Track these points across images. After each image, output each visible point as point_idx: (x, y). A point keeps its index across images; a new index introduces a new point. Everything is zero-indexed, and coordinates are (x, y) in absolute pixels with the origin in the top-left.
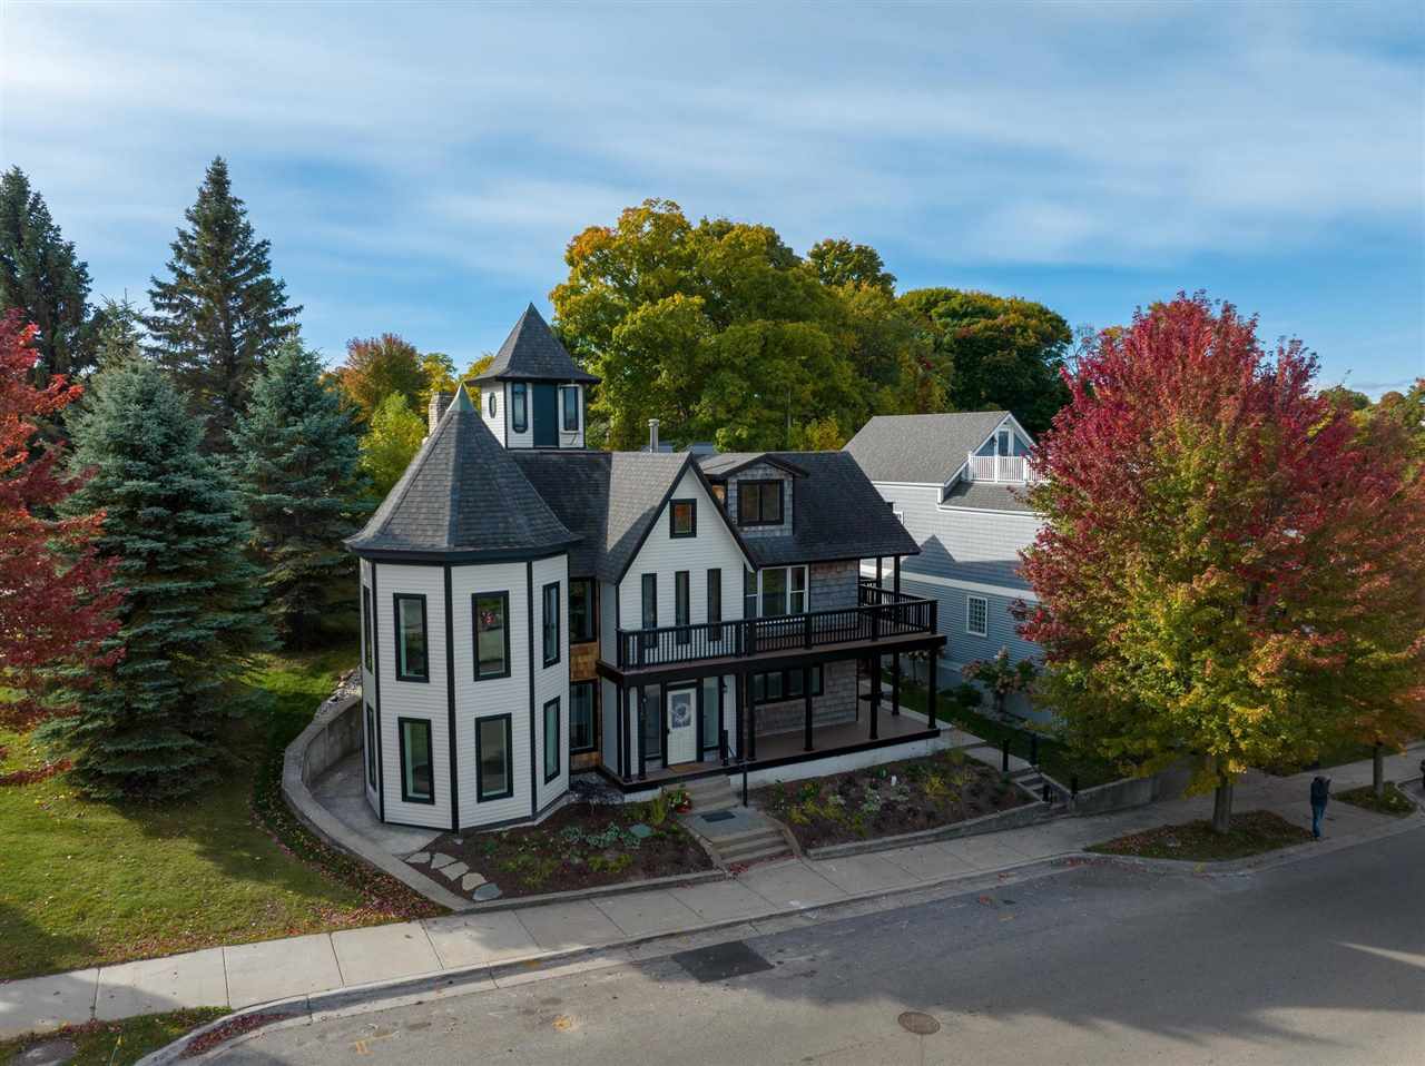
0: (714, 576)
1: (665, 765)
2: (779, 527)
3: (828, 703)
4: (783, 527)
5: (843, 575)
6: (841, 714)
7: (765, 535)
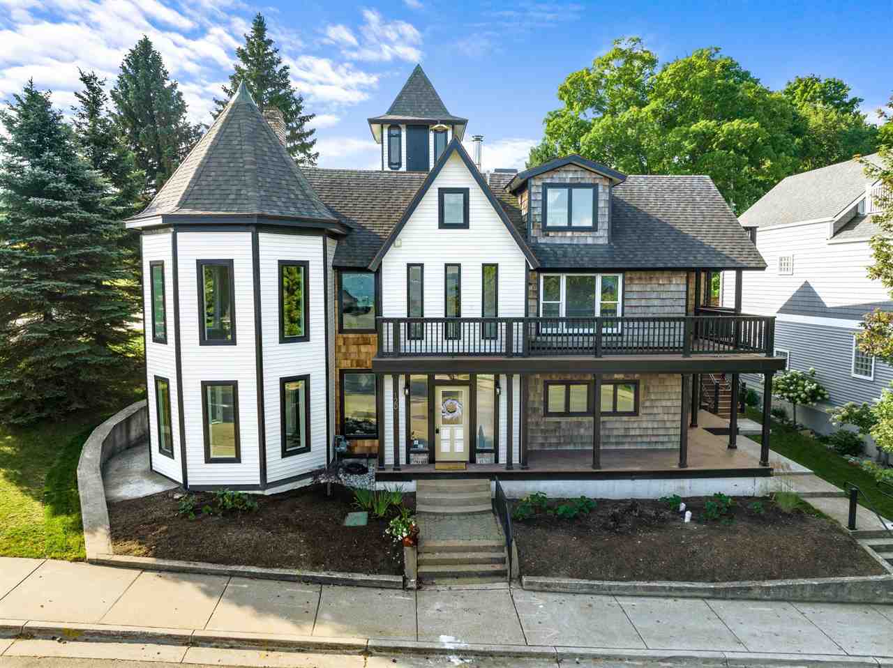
0: (490, 272)
1: (432, 460)
2: (592, 234)
3: (644, 425)
4: (597, 234)
5: (667, 288)
6: (661, 439)
7: (575, 242)
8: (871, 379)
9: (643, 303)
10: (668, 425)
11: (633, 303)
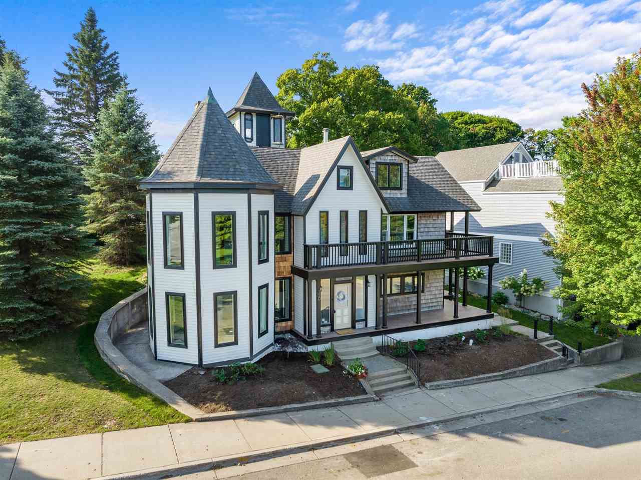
0: (363, 215)
2: (400, 191)
3: (427, 297)
4: (402, 191)
5: (436, 222)
6: (434, 304)
7: (392, 196)
8: (510, 264)
9: (426, 230)
10: (437, 296)
11: (422, 230)
